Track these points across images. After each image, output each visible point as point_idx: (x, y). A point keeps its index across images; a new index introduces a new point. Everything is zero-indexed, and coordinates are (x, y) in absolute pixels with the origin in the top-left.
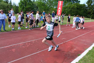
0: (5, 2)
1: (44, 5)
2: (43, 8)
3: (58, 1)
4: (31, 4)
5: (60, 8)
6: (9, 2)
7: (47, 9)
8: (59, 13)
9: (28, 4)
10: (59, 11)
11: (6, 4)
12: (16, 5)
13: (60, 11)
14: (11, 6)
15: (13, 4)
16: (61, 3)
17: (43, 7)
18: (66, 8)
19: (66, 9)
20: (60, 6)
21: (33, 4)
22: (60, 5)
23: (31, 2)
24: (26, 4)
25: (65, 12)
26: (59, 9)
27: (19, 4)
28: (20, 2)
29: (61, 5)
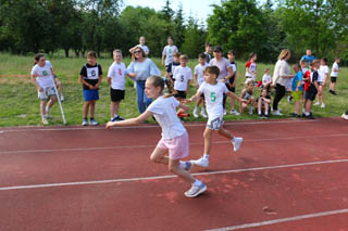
0: (160, 16)
1: (310, 22)
4: (259, 23)
6: (175, 16)
7: (325, 41)
9: (245, 22)
11: (163, 23)
12: (196, 26)
14: (181, 29)
15: (185, 23)
17: (305, 31)
21: (263, 22)
23: (257, 13)
24: (237, 22)
27: (210, 20)
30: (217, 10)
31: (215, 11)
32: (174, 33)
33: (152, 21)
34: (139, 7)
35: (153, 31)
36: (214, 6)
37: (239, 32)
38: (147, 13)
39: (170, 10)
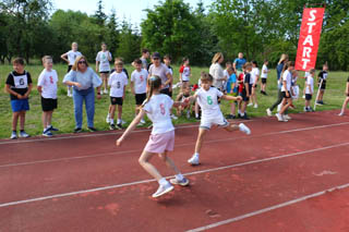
0: (92, 21)
1: (239, 26)
2: (236, 41)
3: (301, 11)
4: (192, 27)
5: (310, 37)
6: (108, 21)
7: (254, 45)
8: (306, 61)
9: (178, 26)
10: (307, 52)
11: (96, 28)
12: (130, 31)
13: (310, 50)
14: (115, 34)
15: (119, 28)
16: (314, 18)
17: (235, 35)
18: (337, 38)
19: (339, 42)
20: (310, 31)
21: (196, 26)
22: (311, 25)
23: (190, 18)
24: (170, 27)
25: (331, 56)
26: (308, 45)
27: (144, 25)
28: (146, 18)
29: (314, 28)
30: (151, 15)
31: (149, 16)
32: (108, 38)
33: (84, 26)
34: (70, 11)
35: (86, 37)
36: (147, 10)
37: (172, 37)
38: (79, 17)
39: (102, 14)
